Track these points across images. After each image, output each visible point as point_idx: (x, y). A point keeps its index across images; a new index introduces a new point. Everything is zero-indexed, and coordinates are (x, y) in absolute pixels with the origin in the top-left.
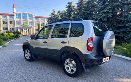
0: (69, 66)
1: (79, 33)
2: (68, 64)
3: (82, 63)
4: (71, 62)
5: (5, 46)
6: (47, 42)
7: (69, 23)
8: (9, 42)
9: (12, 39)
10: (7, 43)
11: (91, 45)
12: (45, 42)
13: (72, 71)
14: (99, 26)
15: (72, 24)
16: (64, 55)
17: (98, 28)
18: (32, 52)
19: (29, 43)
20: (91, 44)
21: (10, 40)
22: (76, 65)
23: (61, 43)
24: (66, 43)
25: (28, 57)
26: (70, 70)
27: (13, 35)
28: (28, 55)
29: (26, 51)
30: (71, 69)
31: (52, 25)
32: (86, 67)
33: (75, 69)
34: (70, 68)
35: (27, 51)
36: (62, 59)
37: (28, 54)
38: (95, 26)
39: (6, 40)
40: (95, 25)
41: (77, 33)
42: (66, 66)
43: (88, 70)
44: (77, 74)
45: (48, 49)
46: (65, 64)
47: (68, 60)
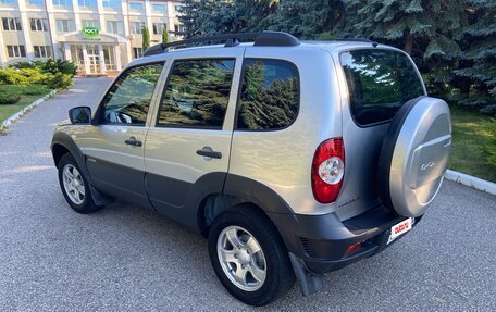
0: (236, 256)
1: (282, 100)
2: (230, 247)
3: (291, 255)
4: (245, 241)
5: (5, 134)
6: (140, 144)
7: (234, 59)
8: (21, 113)
9: (39, 94)
10: (13, 118)
11: (333, 174)
12: (135, 143)
13: (249, 278)
14: (377, 63)
15: (246, 61)
16: (218, 206)
17: (374, 73)
18: (88, 177)
19: (74, 137)
20: (332, 172)
21: (28, 99)
22: (262, 257)
23: (199, 153)
24: (218, 156)
25: (77, 195)
26: (241, 273)
27: (45, 76)
28: (75, 187)
29: (66, 170)
30: (246, 270)
31: (162, 63)
32: (306, 272)
33: (260, 276)
34: (239, 265)
35: (71, 170)
36: (209, 222)
37: (77, 182)
38: (358, 67)
39: (11, 103)
40: (358, 61)
42: (224, 258)
43: (317, 282)
44: (268, 298)
45: (146, 173)
46: (220, 248)
47: (231, 233)
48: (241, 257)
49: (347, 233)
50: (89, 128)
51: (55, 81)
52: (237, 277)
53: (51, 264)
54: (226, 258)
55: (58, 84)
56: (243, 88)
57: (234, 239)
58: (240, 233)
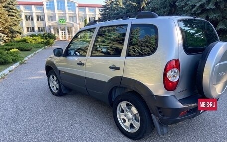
0: (125, 116)
1: (149, 44)
2: (123, 111)
3: (152, 115)
4: (130, 109)
5: (25, 63)
6: (83, 65)
7: (127, 25)
8: (32, 55)
9: (40, 47)
10: (29, 57)
11: (174, 76)
12: (81, 64)
13: (132, 126)
14: (195, 27)
15: (133, 26)
16: (118, 93)
17: (194, 32)
18: (60, 80)
21: (35, 49)
22: (138, 116)
23: (110, 68)
24: (118, 69)
25: (55, 88)
26: (128, 123)
27: (42, 40)
28: (55, 85)
29: (51, 78)
30: (130, 122)
31: (95, 28)
32: (160, 124)
33: (137, 125)
34: (127, 120)
35: (53, 77)
36: (113, 100)
37: (55, 83)
38: (186, 29)
39: (28, 51)
40: (186, 26)
41: (144, 45)
42: (120, 116)
43: (165, 129)
44: (141, 136)
45: (85, 77)
46: (118, 112)
47: (123, 105)
48: (128, 116)
49: (180, 106)
50: (62, 58)
51: (47, 42)
52: (126, 126)
53: (43, 117)
54: (121, 116)
55: (48, 43)
56: (130, 39)
57: (125, 108)
58: (128, 105)
